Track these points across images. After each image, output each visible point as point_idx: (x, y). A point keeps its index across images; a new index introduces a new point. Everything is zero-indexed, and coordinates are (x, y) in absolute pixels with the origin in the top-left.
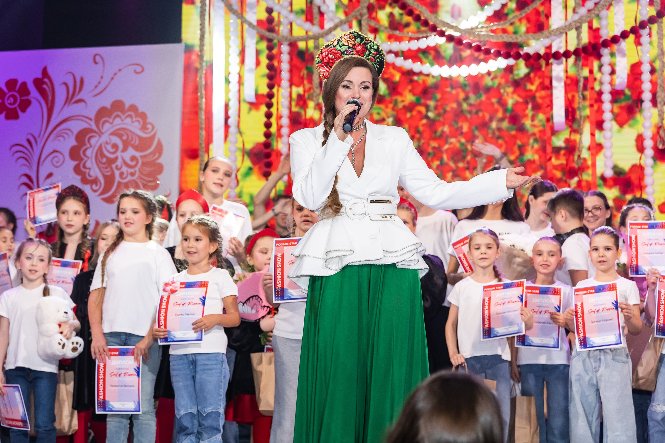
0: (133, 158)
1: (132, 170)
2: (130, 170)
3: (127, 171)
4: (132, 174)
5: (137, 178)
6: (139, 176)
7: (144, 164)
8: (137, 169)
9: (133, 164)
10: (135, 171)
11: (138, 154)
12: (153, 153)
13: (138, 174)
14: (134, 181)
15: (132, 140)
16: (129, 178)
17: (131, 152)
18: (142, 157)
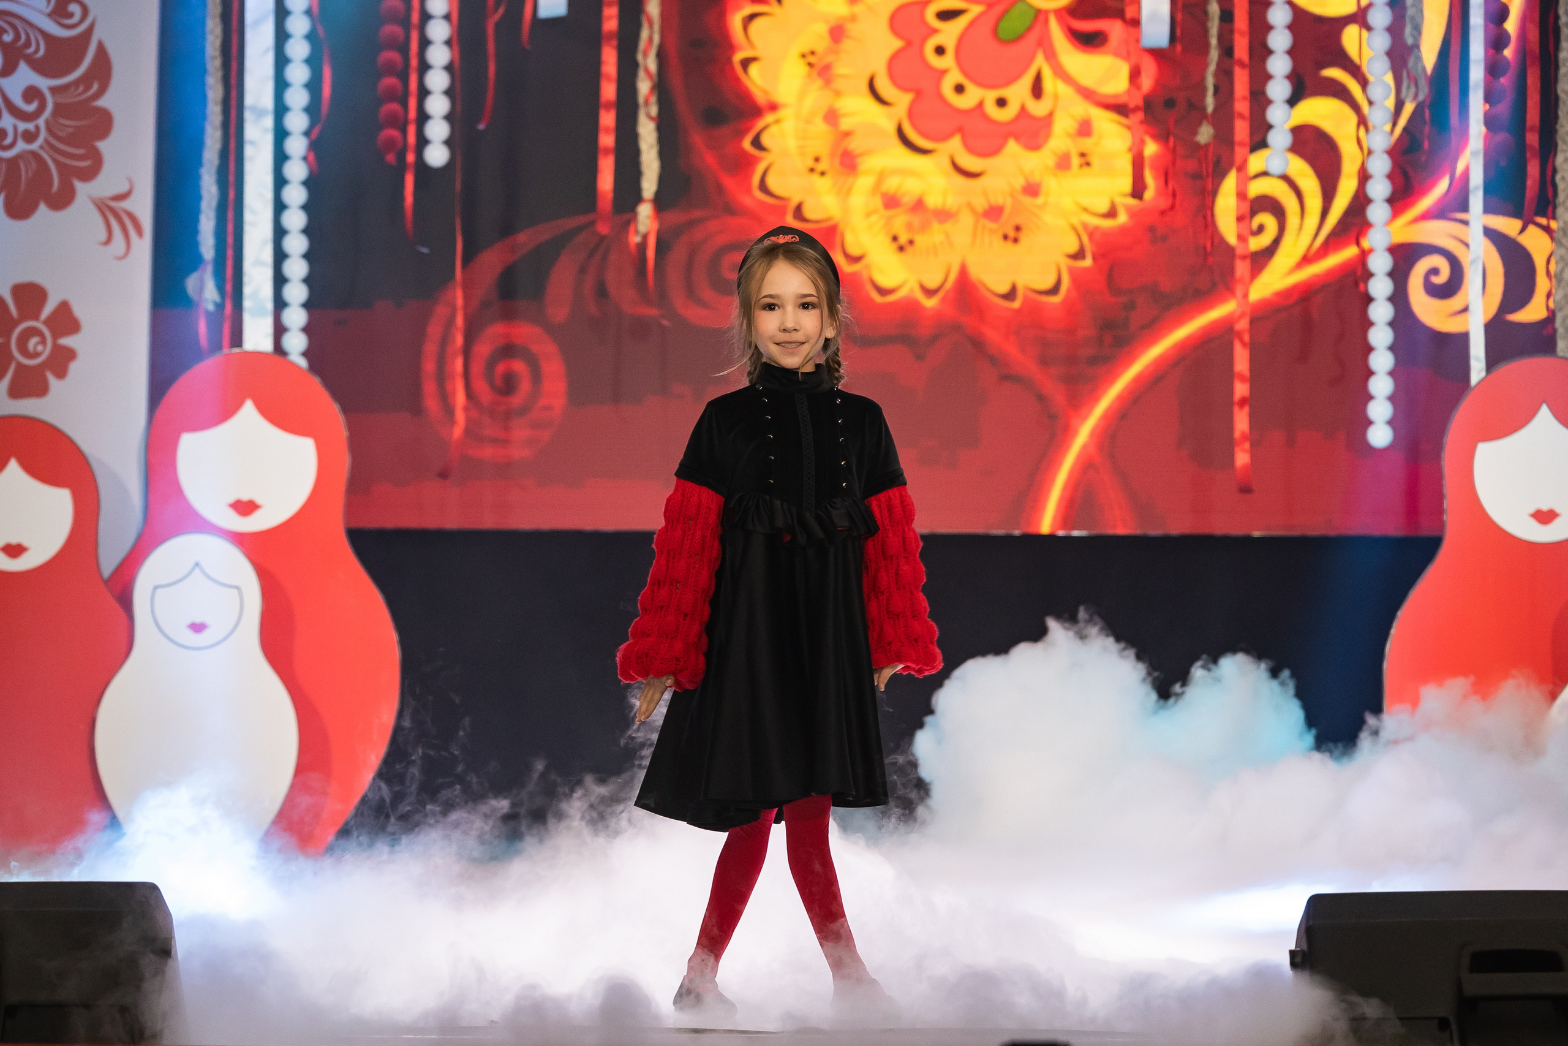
0: (31, 93)
1: (30, 126)
2: (22, 126)
3: (15, 128)
4: (29, 137)
5: (41, 147)
6: (46, 141)
7: (60, 110)
8: (41, 122)
9: (31, 108)
10: (37, 128)
11: (44, 83)
12: (86, 80)
13: (43, 134)
14: (34, 154)
15: (28, 44)
16: (21, 146)
17: (25, 76)
18: (54, 90)
